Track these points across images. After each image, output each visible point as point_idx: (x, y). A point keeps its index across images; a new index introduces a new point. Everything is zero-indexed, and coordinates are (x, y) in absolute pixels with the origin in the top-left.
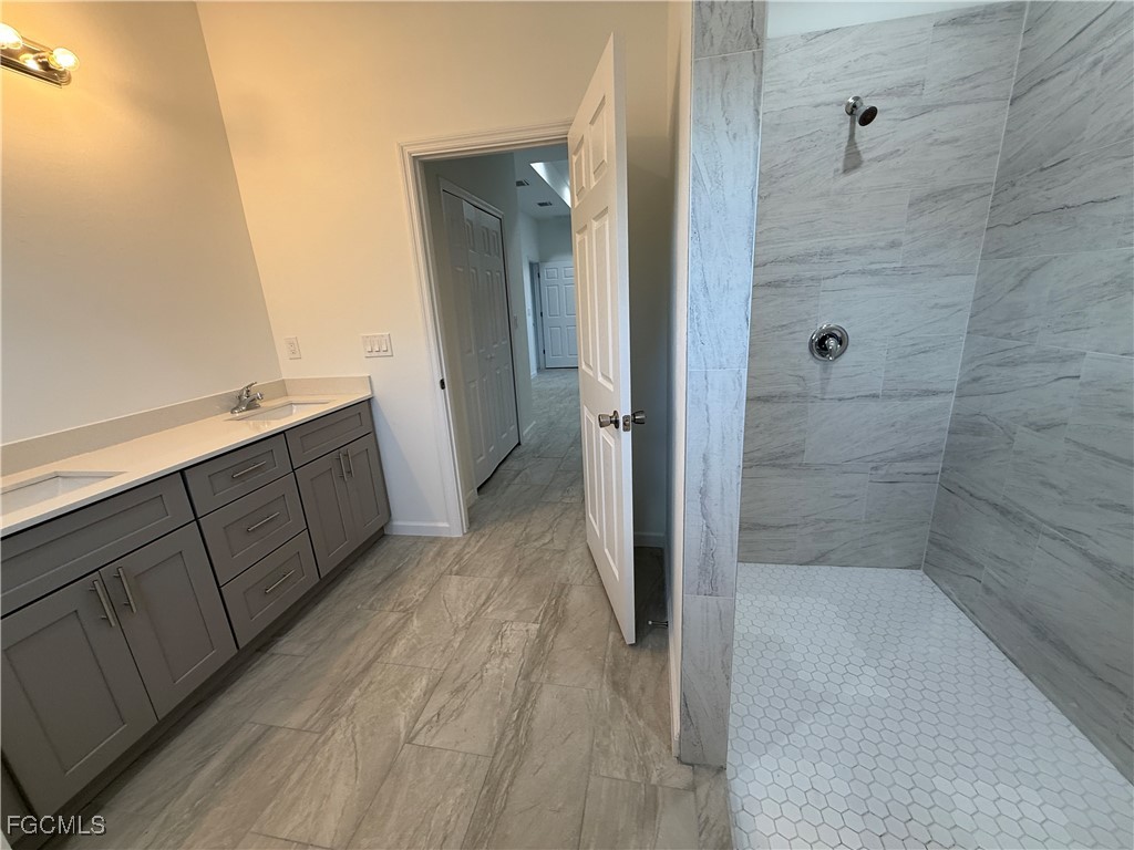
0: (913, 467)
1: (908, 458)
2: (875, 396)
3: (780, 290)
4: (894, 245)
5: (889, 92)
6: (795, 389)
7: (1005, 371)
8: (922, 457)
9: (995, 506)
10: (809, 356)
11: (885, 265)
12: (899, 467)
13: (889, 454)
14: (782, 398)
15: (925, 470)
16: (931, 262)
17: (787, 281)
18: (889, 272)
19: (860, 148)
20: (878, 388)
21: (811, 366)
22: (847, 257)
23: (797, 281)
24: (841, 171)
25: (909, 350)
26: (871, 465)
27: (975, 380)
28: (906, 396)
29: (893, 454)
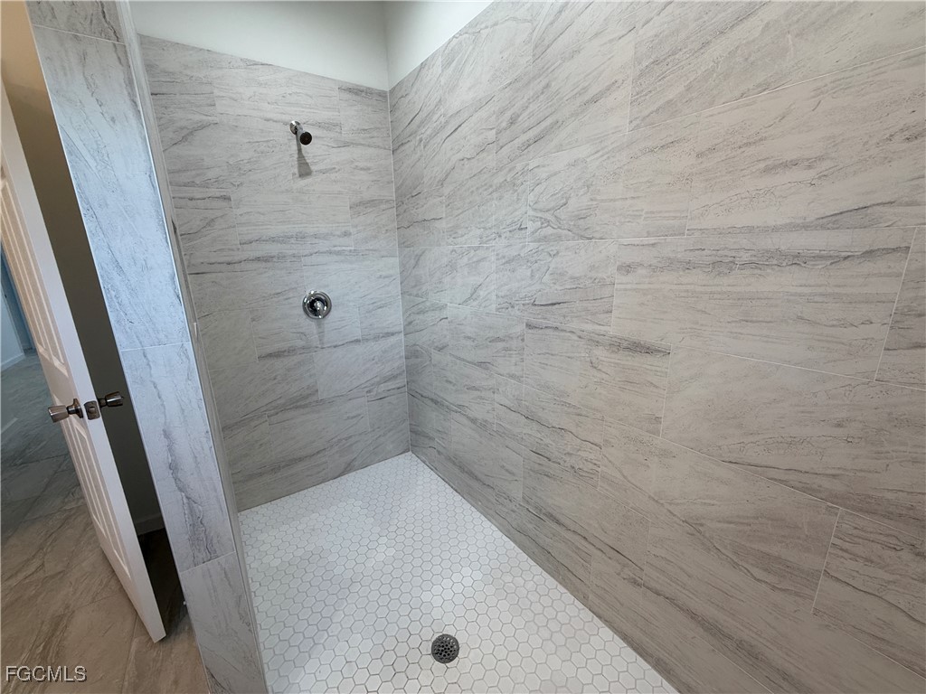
0: (391, 385)
1: (387, 380)
2: (357, 341)
3: (269, 265)
4: (346, 234)
5: (319, 125)
6: (300, 343)
7: (421, 317)
8: (395, 377)
9: (432, 400)
10: (305, 316)
11: (344, 248)
12: (383, 387)
13: (375, 380)
14: (291, 351)
15: (398, 386)
16: (371, 248)
17: (274, 257)
18: (346, 253)
19: (308, 161)
20: (358, 334)
21: (308, 324)
22: (317, 241)
23: (281, 257)
24: (297, 175)
25: (371, 307)
26: (366, 389)
27: (410, 323)
28: (376, 338)
29: (378, 379)
